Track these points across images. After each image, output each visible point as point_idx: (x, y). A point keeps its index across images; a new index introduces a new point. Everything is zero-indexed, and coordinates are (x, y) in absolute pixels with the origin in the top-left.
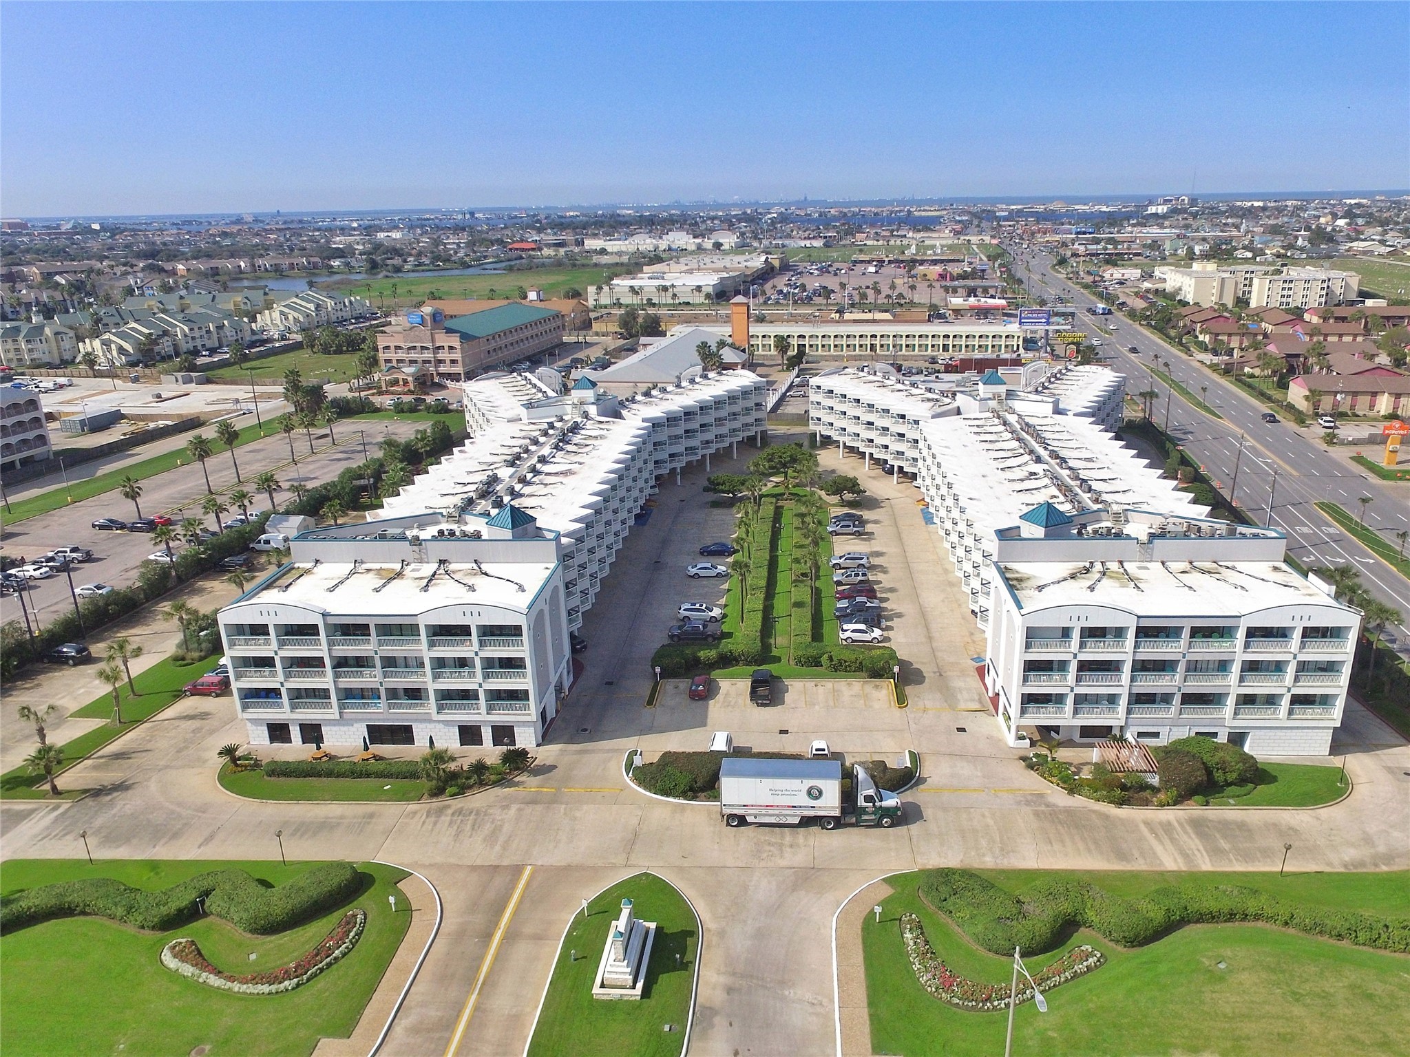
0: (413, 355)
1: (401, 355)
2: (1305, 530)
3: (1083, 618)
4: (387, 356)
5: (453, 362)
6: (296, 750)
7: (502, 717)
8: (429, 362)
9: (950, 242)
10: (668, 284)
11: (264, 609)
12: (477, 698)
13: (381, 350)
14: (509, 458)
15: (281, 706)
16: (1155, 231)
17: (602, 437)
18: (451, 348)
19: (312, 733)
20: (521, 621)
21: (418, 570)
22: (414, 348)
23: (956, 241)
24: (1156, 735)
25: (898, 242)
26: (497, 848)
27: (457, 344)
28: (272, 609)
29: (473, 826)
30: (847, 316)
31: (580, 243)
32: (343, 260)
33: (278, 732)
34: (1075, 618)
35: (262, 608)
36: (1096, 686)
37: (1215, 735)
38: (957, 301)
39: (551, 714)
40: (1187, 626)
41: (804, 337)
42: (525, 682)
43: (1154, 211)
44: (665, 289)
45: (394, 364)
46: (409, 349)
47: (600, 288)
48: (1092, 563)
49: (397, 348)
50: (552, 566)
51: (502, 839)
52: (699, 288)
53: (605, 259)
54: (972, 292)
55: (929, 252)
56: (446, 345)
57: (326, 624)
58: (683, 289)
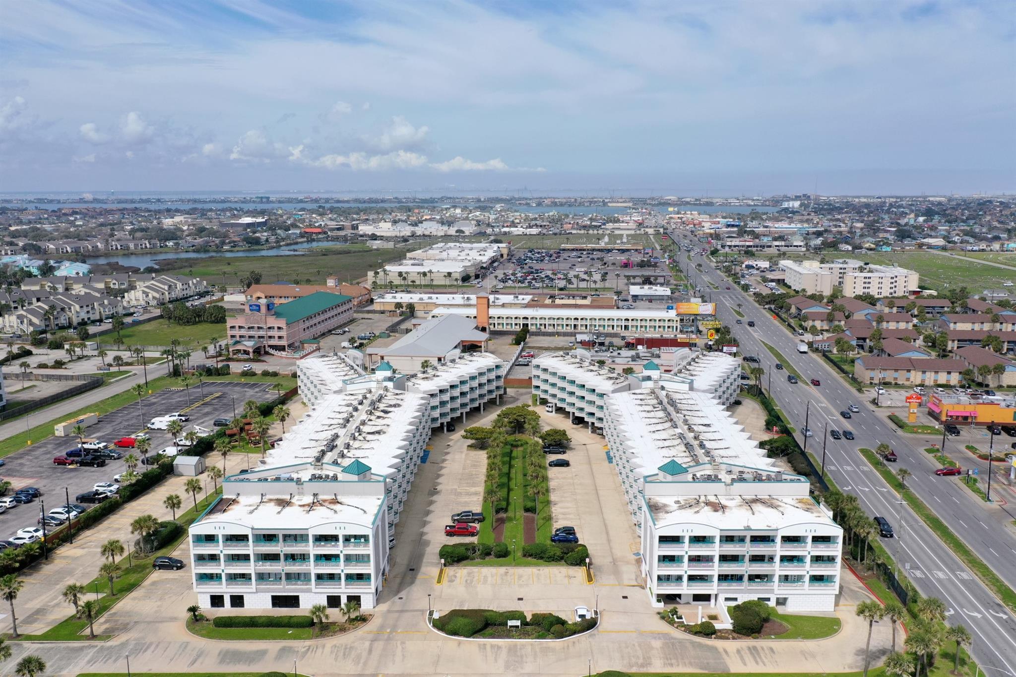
0: (252, 333)
1: (242, 332)
2: (849, 468)
3: (690, 531)
4: (233, 332)
5: (280, 337)
6: (227, 610)
7: (355, 589)
8: (263, 337)
9: (633, 232)
10: (426, 270)
11: (217, 525)
12: (340, 578)
13: (228, 329)
14: (341, 421)
15: (221, 584)
16: (785, 226)
17: (399, 405)
18: (279, 328)
19: (237, 601)
20: (369, 532)
21: (301, 500)
22: (253, 328)
23: (638, 232)
24: (735, 599)
25: (596, 232)
26: (361, 665)
27: (283, 325)
28: (222, 525)
29: (344, 654)
30: (558, 301)
31: (355, 227)
32: (175, 241)
33: (217, 601)
34: (685, 531)
35: (215, 524)
36: (699, 570)
37: (768, 599)
38: (635, 290)
39: (380, 589)
40: (749, 534)
41: (527, 318)
42: (369, 569)
43: (786, 206)
44: (425, 274)
45: (238, 339)
46: (249, 328)
47: (377, 273)
48: (700, 496)
49: (240, 327)
50: (382, 497)
51: (362, 661)
52: (449, 274)
53: (376, 244)
54: (647, 281)
55: (618, 241)
56: (276, 326)
57: (253, 535)
58: (438, 274)
